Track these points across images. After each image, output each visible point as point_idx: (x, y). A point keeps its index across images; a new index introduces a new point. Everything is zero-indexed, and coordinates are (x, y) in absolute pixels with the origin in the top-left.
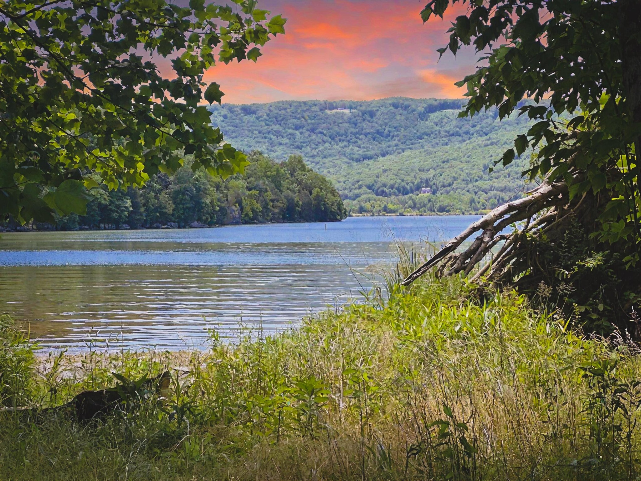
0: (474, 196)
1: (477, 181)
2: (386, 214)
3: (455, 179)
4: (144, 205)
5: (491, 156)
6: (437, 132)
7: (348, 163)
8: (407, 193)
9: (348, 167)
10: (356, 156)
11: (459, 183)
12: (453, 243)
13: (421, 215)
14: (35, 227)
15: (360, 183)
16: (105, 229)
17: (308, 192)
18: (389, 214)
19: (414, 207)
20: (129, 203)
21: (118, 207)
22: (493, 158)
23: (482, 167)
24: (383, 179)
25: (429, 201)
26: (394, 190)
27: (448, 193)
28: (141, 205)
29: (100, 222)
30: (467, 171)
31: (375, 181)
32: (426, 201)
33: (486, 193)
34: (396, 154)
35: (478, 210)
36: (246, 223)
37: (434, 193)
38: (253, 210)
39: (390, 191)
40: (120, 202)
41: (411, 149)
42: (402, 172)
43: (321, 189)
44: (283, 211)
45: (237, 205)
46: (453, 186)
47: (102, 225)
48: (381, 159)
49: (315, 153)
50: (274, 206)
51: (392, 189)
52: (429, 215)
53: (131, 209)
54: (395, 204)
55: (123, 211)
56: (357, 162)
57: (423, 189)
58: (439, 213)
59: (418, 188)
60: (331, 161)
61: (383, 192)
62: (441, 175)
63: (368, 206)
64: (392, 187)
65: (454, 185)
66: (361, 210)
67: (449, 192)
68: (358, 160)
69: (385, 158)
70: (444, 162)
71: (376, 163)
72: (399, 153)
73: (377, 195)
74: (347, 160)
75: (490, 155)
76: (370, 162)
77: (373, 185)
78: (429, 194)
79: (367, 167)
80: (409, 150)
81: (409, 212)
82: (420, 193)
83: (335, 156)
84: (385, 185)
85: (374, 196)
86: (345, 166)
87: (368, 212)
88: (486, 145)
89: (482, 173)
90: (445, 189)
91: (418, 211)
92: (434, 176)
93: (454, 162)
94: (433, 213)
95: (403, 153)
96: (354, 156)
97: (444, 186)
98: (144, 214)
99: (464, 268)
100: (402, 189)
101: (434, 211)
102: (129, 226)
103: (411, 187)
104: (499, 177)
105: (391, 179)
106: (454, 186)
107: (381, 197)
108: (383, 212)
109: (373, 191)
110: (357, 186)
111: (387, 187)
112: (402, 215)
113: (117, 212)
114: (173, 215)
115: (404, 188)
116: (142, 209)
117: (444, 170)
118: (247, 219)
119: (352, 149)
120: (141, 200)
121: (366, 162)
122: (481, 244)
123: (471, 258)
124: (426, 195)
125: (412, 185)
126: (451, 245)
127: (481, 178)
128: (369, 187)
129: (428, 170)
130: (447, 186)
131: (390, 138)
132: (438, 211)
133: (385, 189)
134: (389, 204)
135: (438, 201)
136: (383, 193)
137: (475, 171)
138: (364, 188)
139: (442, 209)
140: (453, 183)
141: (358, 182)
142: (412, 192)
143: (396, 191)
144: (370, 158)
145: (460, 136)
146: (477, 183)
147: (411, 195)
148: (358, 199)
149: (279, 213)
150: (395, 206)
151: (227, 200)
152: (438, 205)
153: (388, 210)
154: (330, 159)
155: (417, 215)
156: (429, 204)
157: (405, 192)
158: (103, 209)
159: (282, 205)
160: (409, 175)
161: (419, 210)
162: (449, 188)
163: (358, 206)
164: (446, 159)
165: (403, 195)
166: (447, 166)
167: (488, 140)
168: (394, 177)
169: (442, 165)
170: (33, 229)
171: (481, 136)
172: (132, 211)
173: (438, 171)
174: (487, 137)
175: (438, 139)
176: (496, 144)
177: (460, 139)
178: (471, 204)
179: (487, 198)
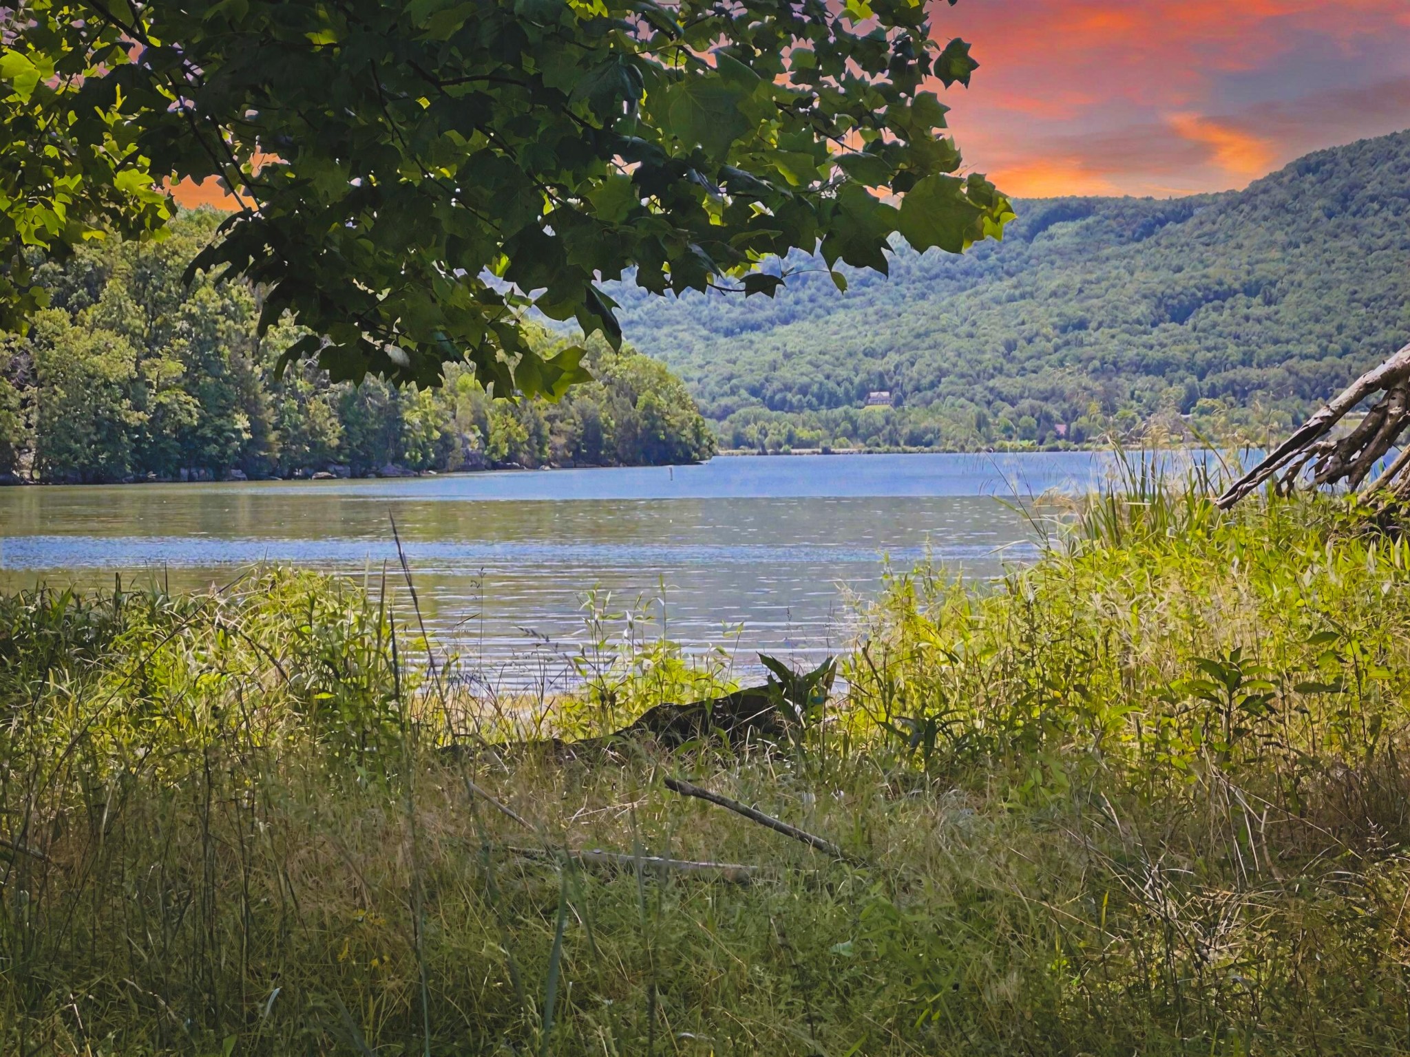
0: (986, 411)
1: (992, 376)
2: (794, 451)
3: (943, 373)
4: (275, 428)
5: (1023, 323)
6: (902, 271)
7: (707, 339)
8: (837, 405)
9: (708, 346)
10: (724, 324)
11: (952, 383)
12: (1322, 418)
13: (870, 452)
14: (36, 476)
15: (734, 381)
16: (191, 479)
17: (627, 400)
18: (797, 451)
19: (854, 433)
20: (242, 422)
21: (219, 430)
22: (1027, 326)
23: (1002, 349)
24: (786, 373)
25: (888, 422)
26: (809, 396)
27: (928, 403)
28: (270, 427)
29: (180, 464)
30: (969, 357)
31: (767, 380)
32: (880, 422)
33: (1013, 405)
34: (812, 317)
35: (994, 441)
36: (495, 466)
37: (898, 403)
38: (508, 439)
39: (800, 400)
40: (222, 421)
41: (846, 307)
42: (827, 357)
43: (657, 392)
44: (574, 441)
45: (476, 427)
46: (938, 390)
47: (184, 472)
48: (780, 329)
49: (636, 317)
50: (555, 430)
51: (805, 395)
52: (888, 452)
53: (246, 436)
54: (813, 429)
55: (229, 440)
56: (726, 335)
57: (873, 394)
58: (909, 448)
59: (863, 394)
60: (670, 335)
61: (784, 401)
62: (913, 364)
63: (752, 432)
64: (804, 390)
65: (941, 386)
66: (739, 441)
67: (931, 402)
68: (729, 333)
69: (790, 327)
70: (918, 336)
71: (769, 338)
72: (818, 317)
73: (773, 407)
74: (705, 332)
75: (1020, 320)
76: (756, 336)
77: (762, 386)
78: (887, 407)
79: (750, 348)
80: (841, 310)
81: (841, 446)
82: (867, 404)
83: (678, 323)
84: (787, 388)
85: (767, 411)
86: (699, 346)
87: (752, 446)
88: (1011, 299)
89: (1001, 360)
90: (921, 395)
91: (861, 444)
92: (897, 367)
93: (939, 337)
94: (894, 448)
95: (828, 317)
96: (719, 324)
97: (918, 389)
98: (276, 448)
99: (1349, 472)
100: (826, 396)
101: (897, 444)
102: (244, 472)
103: (847, 392)
104: (1040, 367)
105: (802, 374)
106: (941, 388)
107: (779, 412)
108: (786, 447)
109: (764, 398)
110: (727, 388)
111: (795, 390)
112: (826, 451)
113: (216, 442)
114: (339, 449)
115: (832, 395)
116: (273, 436)
117: (920, 352)
118: (495, 457)
119: (716, 308)
120: (270, 417)
121: (747, 335)
122: (1384, 419)
123: (1363, 450)
124: (879, 408)
125: (847, 384)
126: (1319, 421)
127: (1000, 370)
128: (754, 392)
129: (884, 355)
130: (925, 389)
131: (798, 283)
132: (906, 444)
133: (789, 396)
134: (800, 428)
135: (906, 420)
136: (783, 406)
137: (987, 356)
138: (744, 393)
139: (914, 440)
140: (939, 382)
141: (729, 379)
142: (850, 401)
143: (814, 401)
144: (756, 327)
145: (952, 278)
146: (991, 383)
147: (846, 407)
148: (732, 416)
149: (566, 446)
150: (812, 433)
151: (454, 417)
152: (906, 431)
153: (796, 442)
154: (666, 330)
155: (860, 452)
156: (888, 428)
157: (834, 402)
158: (186, 435)
159: (570, 428)
160: (842, 364)
161: (864, 441)
162: (929, 394)
163: (731, 433)
164: (922, 330)
165: (829, 407)
166: (925, 345)
167: (1015, 287)
168: (810, 368)
169: (916, 342)
170: (32, 478)
171: (1000, 279)
172: (249, 441)
173: (907, 355)
174: (1014, 280)
175: (904, 285)
176: (1032, 296)
177: (954, 284)
178: (979, 427)
179: (1014, 416)
